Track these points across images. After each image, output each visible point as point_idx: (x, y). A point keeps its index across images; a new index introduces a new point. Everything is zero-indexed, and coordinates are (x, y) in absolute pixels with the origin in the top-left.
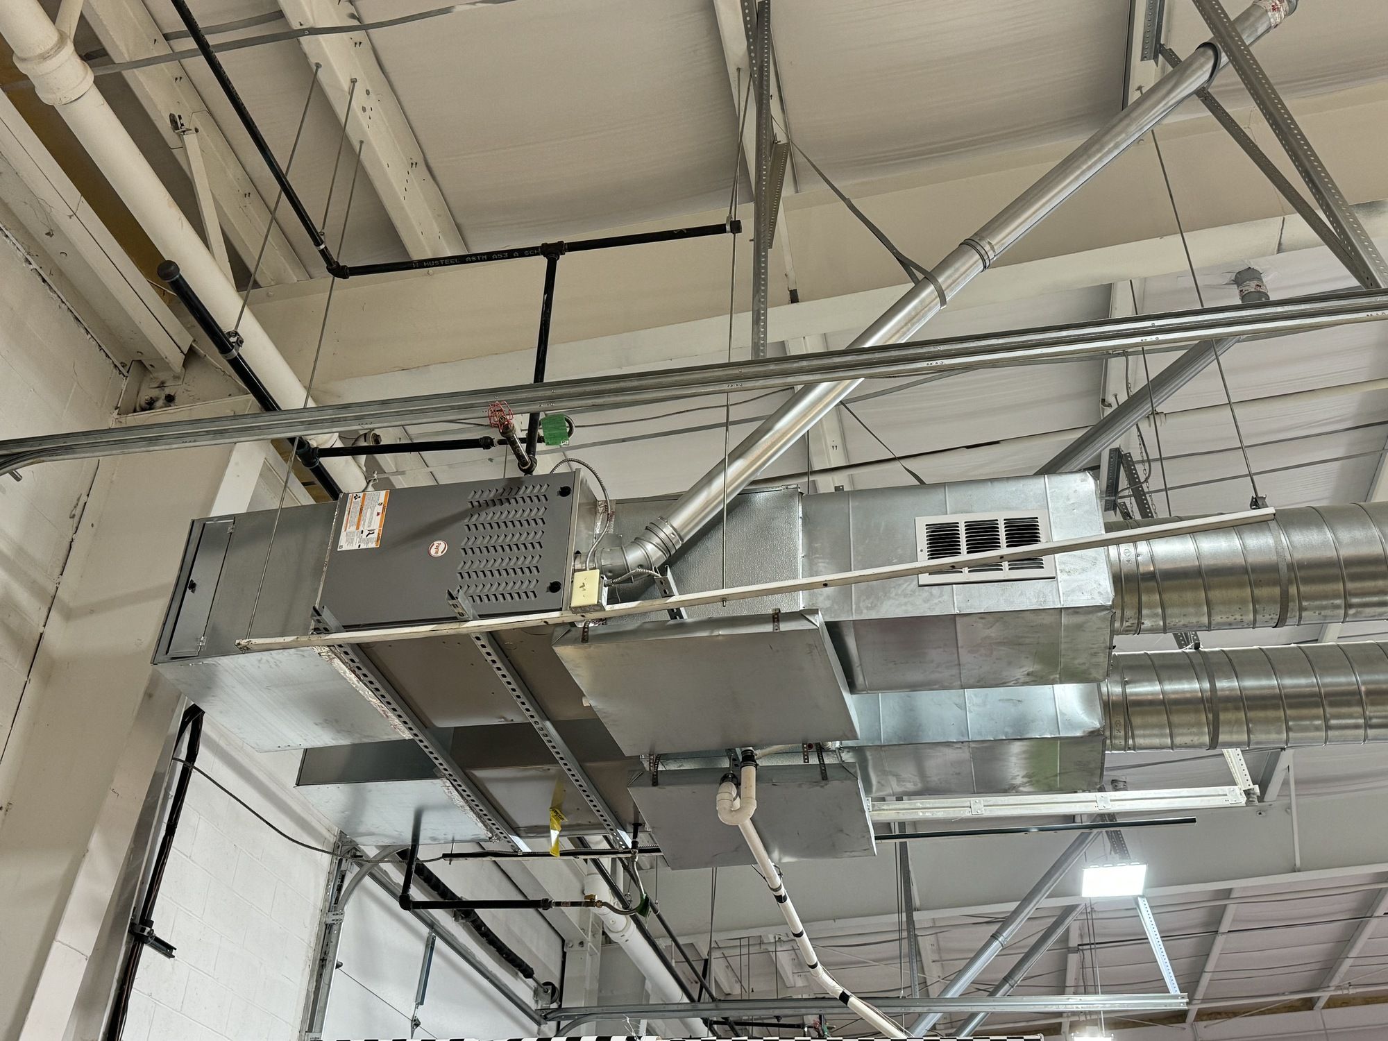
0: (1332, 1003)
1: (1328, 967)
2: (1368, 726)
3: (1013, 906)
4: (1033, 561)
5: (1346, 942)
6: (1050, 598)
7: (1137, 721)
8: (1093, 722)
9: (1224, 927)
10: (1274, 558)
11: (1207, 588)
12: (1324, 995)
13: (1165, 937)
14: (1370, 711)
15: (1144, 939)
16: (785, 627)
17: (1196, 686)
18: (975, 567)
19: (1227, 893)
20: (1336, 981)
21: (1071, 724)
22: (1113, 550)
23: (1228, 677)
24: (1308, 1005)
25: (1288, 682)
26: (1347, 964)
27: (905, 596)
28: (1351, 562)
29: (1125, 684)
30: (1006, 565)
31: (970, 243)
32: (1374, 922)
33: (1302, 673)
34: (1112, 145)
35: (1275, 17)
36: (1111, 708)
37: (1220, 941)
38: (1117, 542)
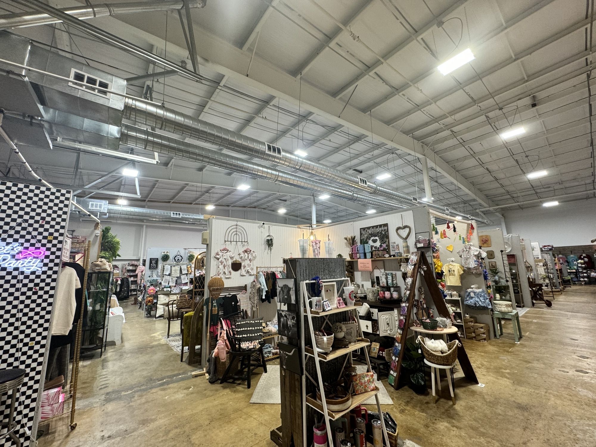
0: (173, 203)
1: (174, 197)
2: (183, 156)
3: (106, 173)
4: (105, 93)
5: (178, 193)
6: (106, 103)
7: (129, 139)
8: (118, 136)
9: (156, 187)
10: (162, 116)
11: (146, 116)
12: (172, 201)
13: (140, 186)
14: (184, 154)
15: (135, 186)
16: (11, 76)
17: (144, 136)
18: (87, 87)
19: (158, 181)
20: (175, 199)
21: (111, 134)
22: (127, 99)
23: (151, 137)
24: (169, 202)
25: (163, 142)
26: (177, 197)
27: (63, 86)
28: (185, 125)
29: (128, 131)
30: (97, 90)
31: (107, 5)
32: (183, 191)
33: (174, 143)
34: (153, 7)
35: (199, 6)
36: (122, 134)
37: (154, 189)
38: (129, 98)
